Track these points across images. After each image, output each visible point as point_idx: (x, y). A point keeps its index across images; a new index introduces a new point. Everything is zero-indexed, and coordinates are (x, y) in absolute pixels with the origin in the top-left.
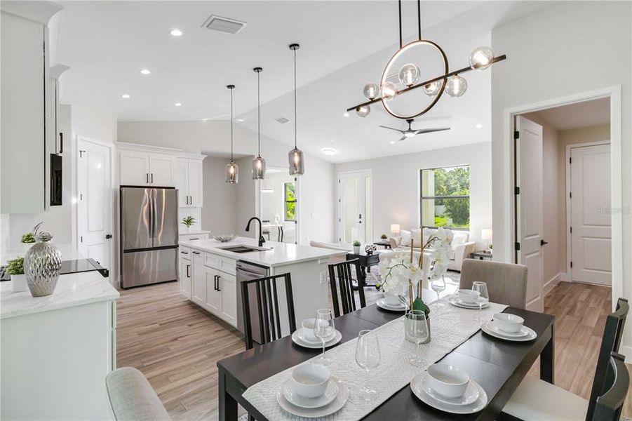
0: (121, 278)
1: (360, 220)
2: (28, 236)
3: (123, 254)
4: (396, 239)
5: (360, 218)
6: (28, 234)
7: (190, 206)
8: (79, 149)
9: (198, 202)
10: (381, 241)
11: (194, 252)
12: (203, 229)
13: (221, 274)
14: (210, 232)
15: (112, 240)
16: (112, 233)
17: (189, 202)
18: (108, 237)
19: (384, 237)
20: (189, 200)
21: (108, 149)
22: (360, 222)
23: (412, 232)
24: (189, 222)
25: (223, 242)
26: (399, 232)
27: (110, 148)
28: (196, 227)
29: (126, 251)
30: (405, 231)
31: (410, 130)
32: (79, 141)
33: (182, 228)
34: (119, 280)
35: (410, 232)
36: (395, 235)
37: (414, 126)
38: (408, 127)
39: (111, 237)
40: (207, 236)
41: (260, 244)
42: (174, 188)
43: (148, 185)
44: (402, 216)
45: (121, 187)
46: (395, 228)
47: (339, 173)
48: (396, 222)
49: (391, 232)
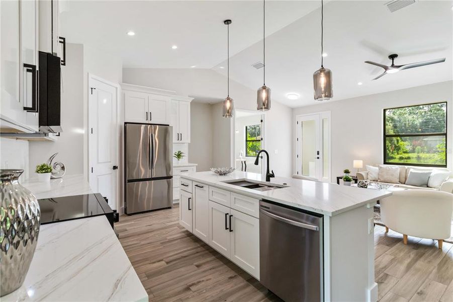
0: (125, 204)
1: (318, 156)
2: (42, 166)
3: (127, 184)
4: (363, 174)
5: (318, 154)
6: (43, 164)
7: (181, 142)
8: (91, 86)
9: (187, 139)
10: (344, 175)
11: (197, 186)
12: (189, 162)
13: (232, 212)
14: (197, 165)
15: (117, 171)
16: (117, 165)
17: (180, 139)
18: (115, 168)
19: (347, 172)
20: (180, 137)
21: (115, 89)
22: (318, 158)
24: (179, 155)
25: (221, 175)
26: (364, 167)
27: (117, 88)
28: (184, 161)
29: (130, 181)
30: (371, 167)
31: (393, 65)
32: (90, 79)
33: (175, 162)
34: (123, 206)
35: (377, 168)
37: (397, 62)
38: (391, 64)
39: (117, 168)
40: (195, 168)
41: (268, 180)
42: (168, 125)
43: (147, 122)
45: (125, 123)
46: (358, 164)
47: (297, 116)
48: (358, 159)
49: (354, 167)
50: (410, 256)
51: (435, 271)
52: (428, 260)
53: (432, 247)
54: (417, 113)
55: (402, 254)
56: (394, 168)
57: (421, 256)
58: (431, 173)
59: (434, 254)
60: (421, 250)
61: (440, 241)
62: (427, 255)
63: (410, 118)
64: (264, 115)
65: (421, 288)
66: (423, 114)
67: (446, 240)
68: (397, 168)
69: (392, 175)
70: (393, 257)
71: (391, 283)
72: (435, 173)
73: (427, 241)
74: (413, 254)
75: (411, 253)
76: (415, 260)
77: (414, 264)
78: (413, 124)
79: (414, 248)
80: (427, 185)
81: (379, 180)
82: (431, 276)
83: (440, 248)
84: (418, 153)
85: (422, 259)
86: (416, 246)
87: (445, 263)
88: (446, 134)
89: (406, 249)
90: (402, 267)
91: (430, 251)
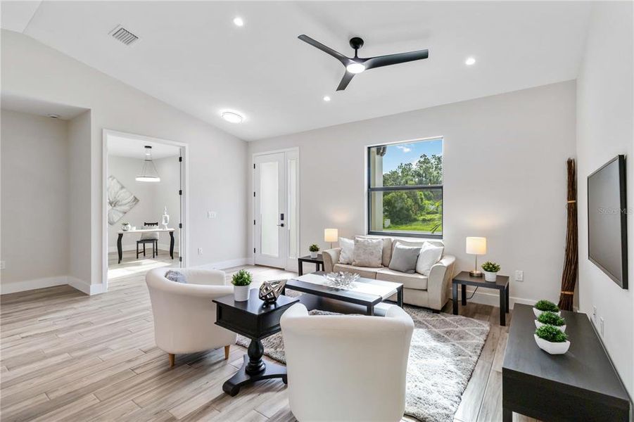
1: (282, 222)
4: (332, 253)
5: (282, 219)
10: (310, 254)
19: (314, 249)
22: (282, 225)
23: (357, 241)
26: (337, 241)
30: (346, 240)
31: (356, 58)
35: (353, 242)
36: (332, 245)
37: (362, 53)
44: (341, 217)
46: (331, 234)
47: (254, 155)
48: (333, 226)
49: (325, 240)
56: (374, 241)
58: (420, 249)
64: (184, 147)
68: (379, 242)
69: (372, 254)
72: (426, 249)
80: (415, 269)
81: (354, 263)
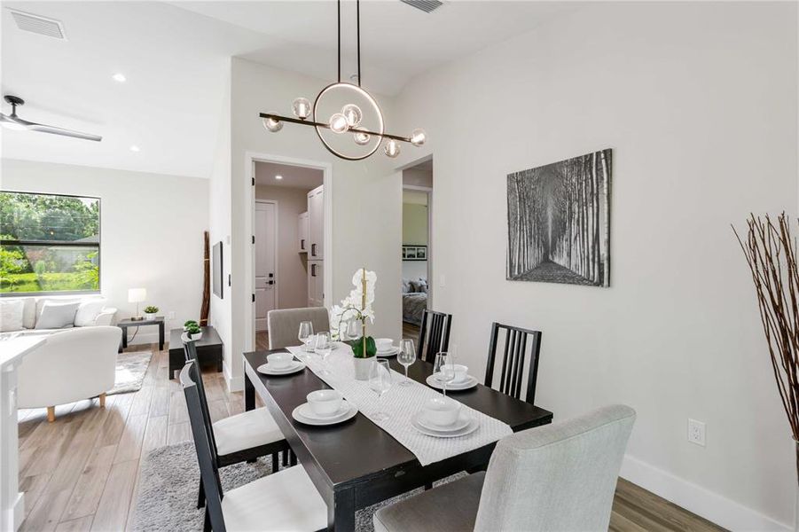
31: (13, 116)
38: (12, 113)
50: (62, 435)
51: (101, 434)
52: (90, 427)
53: (90, 409)
54: (36, 199)
55: (49, 437)
56: (11, 303)
57: (78, 428)
58: (79, 304)
59: (96, 417)
60: (77, 420)
61: (102, 397)
62: (86, 422)
63: (22, 206)
65: (87, 465)
66: (47, 202)
67: (108, 393)
68: (19, 303)
69: (8, 317)
70: (35, 449)
71: (41, 484)
73: (83, 404)
74: (66, 429)
75: (64, 430)
76: (72, 436)
77: (71, 440)
78: (27, 218)
79: (67, 422)
80: (74, 324)
82: (98, 444)
83: (102, 407)
84: (41, 272)
85: (81, 429)
86: (69, 416)
87: (111, 423)
88: (97, 245)
89: (54, 428)
90: (55, 454)
91: (90, 416)
